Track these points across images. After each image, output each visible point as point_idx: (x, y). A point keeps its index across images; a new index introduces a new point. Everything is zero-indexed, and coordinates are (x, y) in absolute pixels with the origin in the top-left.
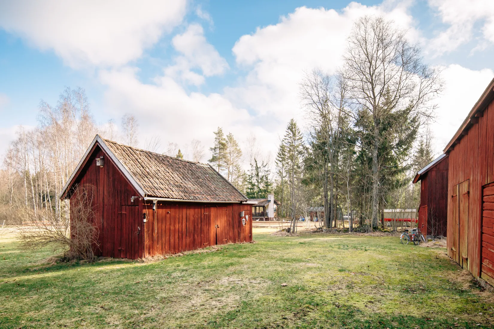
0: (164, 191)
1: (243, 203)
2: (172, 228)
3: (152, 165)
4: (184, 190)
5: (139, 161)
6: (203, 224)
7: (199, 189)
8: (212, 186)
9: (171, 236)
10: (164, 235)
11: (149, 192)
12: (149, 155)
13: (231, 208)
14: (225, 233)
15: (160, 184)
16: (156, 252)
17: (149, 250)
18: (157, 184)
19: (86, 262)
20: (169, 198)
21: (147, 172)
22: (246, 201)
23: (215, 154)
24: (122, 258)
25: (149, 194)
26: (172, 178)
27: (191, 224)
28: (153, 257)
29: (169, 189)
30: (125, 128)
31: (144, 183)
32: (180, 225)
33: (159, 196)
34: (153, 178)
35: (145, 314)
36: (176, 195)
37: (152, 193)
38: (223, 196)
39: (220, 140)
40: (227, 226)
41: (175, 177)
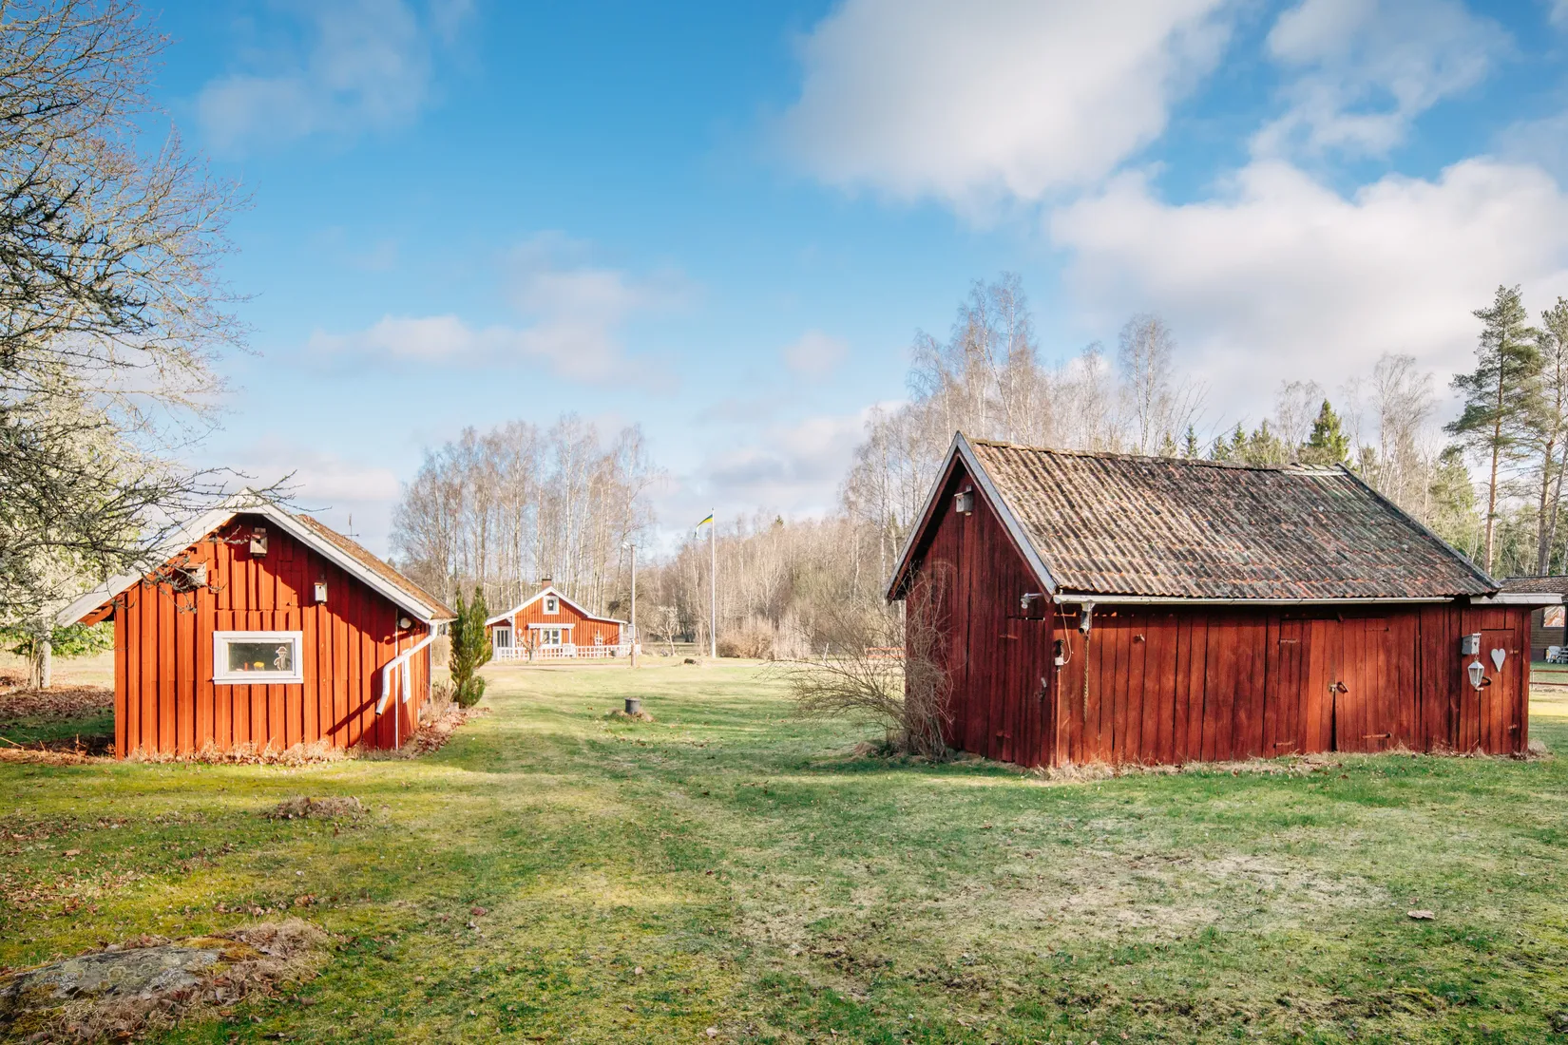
0: (1124, 573)
1: (1473, 601)
2: (1150, 685)
3: (1106, 494)
4: (1202, 566)
5: (1067, 486)
6: (1273, 677)
7: (1266, 559)
8: (1330, 548)
9: (1147, 710)
10: (1119, 707)
11: (1069, 580)
12: (1105, 464)
13: (1412, 623)
14: (1376, 711)
15: (1114, 554)
16: (1093, 755)
17: (1071, 746)
18: (1106, 553)
19: (923, 761)
20: (1135, 594)
21: (1082, 520)
22: (1490, 595)
23: (1480, 398)
24: (1005, 762)
25: (1069, 585)
26: (1165, 531)
27: (1223, 677)
28: (1080, 766)
29: (1145, 567)
30: (1129, 365)
31: (1060, 553)
32: (1180, 678)
33: (1101, 591)
34: (1096, 538)
35: (936, 900)
36: (1163, 584)
37: (1080, 583)
38: (1372, 579)
39: (1507, 336)
40: (1386, 688)
41: (1181, 525)
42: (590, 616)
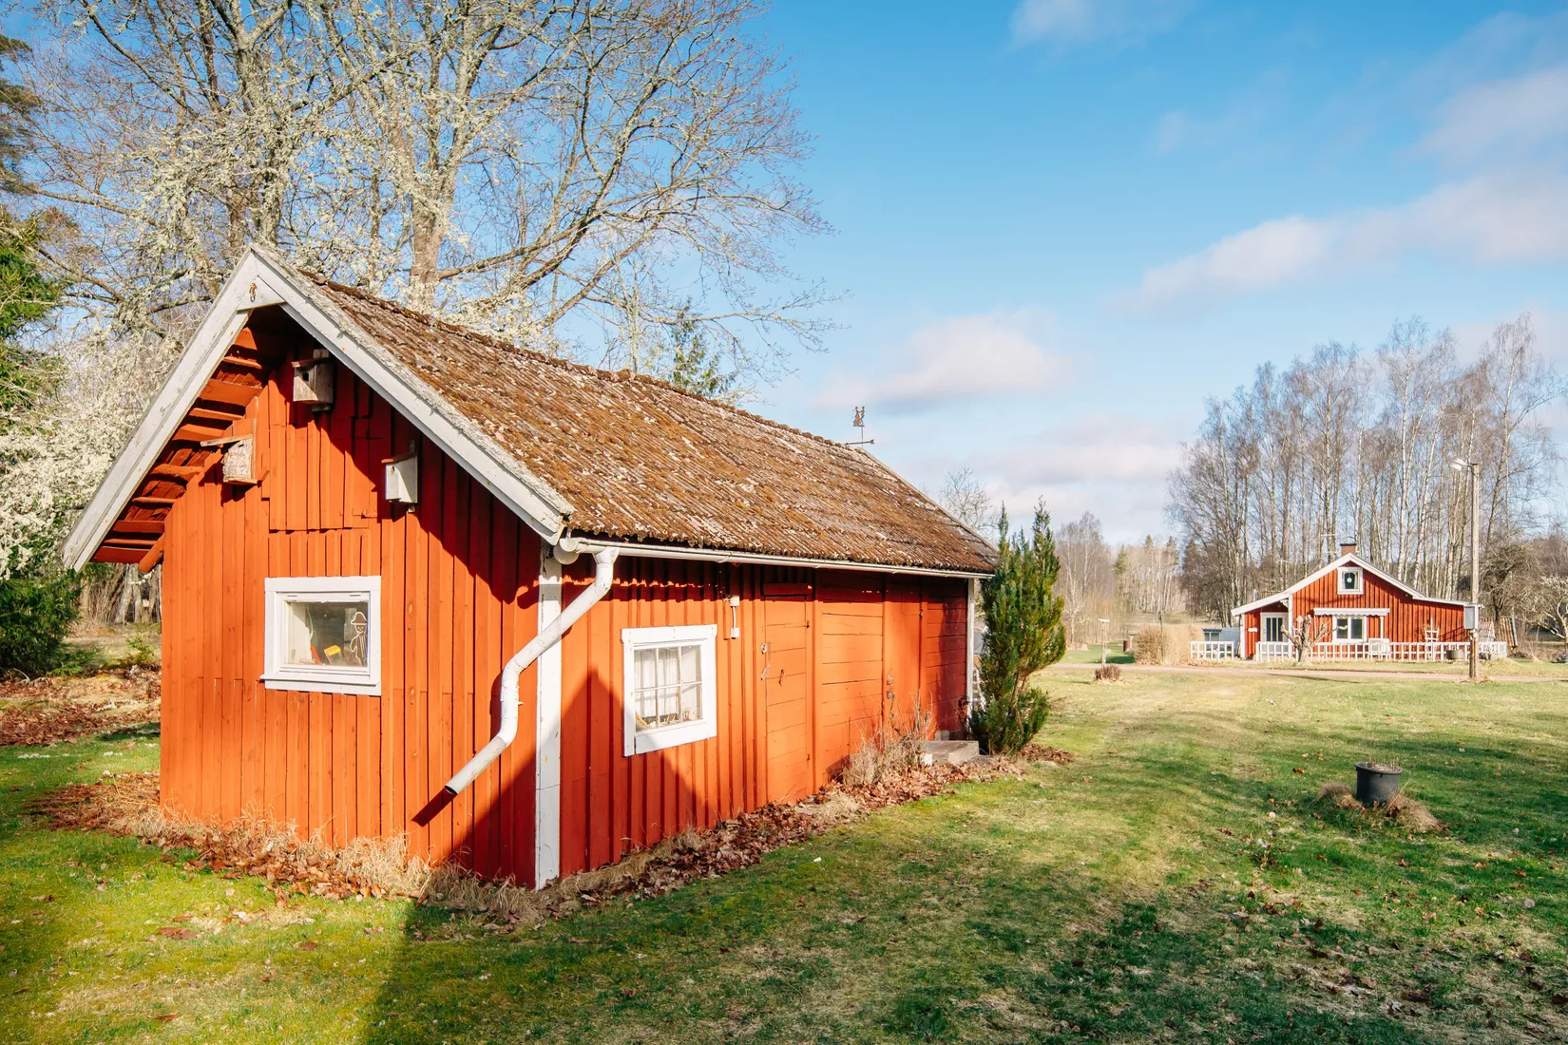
42: (1416, 596)
